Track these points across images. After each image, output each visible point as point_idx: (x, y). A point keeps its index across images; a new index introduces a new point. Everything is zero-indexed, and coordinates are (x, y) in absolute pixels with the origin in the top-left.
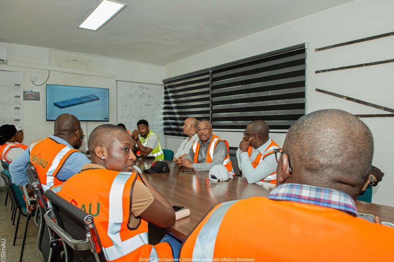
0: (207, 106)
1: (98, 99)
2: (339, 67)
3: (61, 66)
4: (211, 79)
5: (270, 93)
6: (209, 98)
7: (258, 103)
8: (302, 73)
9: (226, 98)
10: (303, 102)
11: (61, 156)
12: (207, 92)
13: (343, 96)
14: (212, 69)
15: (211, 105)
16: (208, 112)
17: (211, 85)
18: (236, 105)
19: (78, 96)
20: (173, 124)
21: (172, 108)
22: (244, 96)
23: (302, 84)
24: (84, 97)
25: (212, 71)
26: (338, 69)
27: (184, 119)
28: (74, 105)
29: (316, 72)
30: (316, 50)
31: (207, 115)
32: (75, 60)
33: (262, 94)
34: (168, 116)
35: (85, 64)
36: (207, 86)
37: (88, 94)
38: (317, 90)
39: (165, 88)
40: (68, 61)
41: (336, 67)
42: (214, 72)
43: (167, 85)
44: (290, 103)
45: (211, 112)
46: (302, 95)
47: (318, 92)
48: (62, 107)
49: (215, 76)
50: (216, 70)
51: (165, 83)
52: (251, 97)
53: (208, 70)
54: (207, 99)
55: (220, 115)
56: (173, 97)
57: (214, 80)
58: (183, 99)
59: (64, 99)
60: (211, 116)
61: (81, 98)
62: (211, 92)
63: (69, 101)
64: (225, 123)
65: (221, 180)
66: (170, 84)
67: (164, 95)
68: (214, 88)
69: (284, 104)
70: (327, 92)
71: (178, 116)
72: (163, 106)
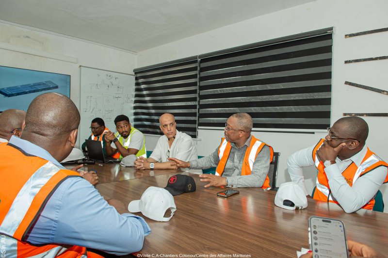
0: (194, 99)
1: (57, 87)
2: (379, 56)
3: (9, 42)
4: (199, 69)
5: (281, 86)
6: (196, 90)
7: (265, 97)
8: (329, 62)
9: (219, 91)
10: (329, 97)
11: (34, 187)
12: (195, 84)
13: (384, 91)
14: (200, 57)
15: (198, 99)
16: (194, 107)
17: (198, 76)
18: (233, 100)
19: (31, 82)
20: (147, 120)
21: (145, 102)
22: (244, 89)
23: (328, 75)
24: (39, 84)
25: (200, 59)
26: (376, 59)
27: (160, 115)
28: (26, 93)
29: (346, 62)
30: (346, 36)
31: (193, 111)
32: (28, 37)
33: (269, 87)
34: (139, 111)
35: (40, 43)
36: (195, 76)
37: (43, 81)
38: (347, 83)
39: (137, 79)
40: (19, 37)
41: (374, 57)
42: (203, 61)
43: (139, 75)
44: (309, 98)
45: (198, 107)
46: (328, 88)
47: (348, 86)
48: (9, 96)
49: (204, 65)
50: (206, 58)
51: (136, 73)
52: (254, 90)
53: (196, 57)
54: (194, 92)
55: (211, 111)
56: (146, 89)
57: (202, 70)
58: (161, 91)
59: (12, 85)
60: (199, 112)
61: (35, 85)
62: (198, 84)
63: (19, 88)
64: (216, 120)
65: (300, 208)
66: (141, 75)
67: (134, 87)
68: (202, 79)
69: (301, 98)
70: (360, 85)
71: (153, 111)
72: (134, 99)
